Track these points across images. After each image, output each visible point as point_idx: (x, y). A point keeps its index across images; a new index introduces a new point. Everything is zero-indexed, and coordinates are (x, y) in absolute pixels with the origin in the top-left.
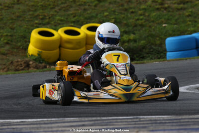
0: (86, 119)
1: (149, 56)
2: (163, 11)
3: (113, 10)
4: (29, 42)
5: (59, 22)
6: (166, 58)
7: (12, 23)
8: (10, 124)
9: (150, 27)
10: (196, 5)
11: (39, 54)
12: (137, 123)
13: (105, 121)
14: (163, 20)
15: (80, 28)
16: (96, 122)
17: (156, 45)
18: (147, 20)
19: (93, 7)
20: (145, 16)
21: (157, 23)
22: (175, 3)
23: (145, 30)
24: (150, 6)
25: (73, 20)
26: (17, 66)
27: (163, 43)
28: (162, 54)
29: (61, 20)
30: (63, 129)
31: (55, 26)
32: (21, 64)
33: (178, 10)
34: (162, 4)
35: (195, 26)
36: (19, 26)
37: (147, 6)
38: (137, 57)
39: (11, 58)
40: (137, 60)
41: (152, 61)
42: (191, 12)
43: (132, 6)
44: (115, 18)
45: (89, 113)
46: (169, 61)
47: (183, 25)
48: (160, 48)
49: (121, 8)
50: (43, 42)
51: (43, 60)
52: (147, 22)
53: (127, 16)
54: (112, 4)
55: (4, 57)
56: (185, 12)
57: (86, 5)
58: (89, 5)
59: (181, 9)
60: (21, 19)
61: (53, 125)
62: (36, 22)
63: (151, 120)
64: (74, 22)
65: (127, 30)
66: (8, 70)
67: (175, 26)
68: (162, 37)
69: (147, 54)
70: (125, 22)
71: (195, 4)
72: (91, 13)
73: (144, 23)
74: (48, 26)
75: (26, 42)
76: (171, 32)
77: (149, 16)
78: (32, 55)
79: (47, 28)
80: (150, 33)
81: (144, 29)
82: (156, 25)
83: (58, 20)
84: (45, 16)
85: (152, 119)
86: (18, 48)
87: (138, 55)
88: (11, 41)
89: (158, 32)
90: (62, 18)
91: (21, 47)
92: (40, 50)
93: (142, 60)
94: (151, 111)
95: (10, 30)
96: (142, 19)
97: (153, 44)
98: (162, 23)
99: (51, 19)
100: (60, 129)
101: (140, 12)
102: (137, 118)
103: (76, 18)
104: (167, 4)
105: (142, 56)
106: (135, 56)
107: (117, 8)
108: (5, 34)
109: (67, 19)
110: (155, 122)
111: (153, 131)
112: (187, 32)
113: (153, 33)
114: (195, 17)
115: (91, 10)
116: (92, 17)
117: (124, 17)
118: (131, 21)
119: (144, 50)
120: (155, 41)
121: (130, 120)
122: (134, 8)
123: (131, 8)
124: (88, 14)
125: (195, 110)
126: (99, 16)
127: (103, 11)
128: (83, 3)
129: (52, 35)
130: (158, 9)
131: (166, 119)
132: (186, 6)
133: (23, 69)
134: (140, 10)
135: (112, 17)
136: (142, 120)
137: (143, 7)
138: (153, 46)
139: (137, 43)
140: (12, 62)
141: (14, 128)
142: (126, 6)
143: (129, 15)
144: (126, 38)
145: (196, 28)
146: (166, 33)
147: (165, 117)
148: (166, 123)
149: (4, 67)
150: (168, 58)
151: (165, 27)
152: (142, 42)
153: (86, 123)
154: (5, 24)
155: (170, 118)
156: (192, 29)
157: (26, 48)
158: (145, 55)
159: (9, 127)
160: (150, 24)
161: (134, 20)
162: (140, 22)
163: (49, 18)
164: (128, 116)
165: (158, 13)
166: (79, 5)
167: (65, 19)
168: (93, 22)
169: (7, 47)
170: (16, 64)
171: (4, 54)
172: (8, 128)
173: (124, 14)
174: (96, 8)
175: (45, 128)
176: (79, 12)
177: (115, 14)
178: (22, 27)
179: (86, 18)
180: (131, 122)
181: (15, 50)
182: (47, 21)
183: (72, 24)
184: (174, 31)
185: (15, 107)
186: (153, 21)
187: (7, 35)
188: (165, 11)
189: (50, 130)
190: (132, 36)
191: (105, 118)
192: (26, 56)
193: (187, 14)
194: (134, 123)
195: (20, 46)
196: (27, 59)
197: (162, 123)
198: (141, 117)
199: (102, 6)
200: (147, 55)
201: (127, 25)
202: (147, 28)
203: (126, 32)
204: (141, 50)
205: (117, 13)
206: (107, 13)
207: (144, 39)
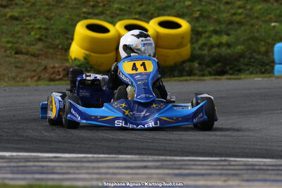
0: (151, 158)
1: (249, 70)
2: (272, 4)
4: (72, 39)
5: (118, 12)
6: (273, 73)
7: (48, 10)
8: (37, 160)
9: (252, 26)
11: (85, 58)
12: (225, 167)
13: (177, 163)
14: (272, 16)
15: (148, 22)
16: (165, 163)
18: (247, 15)
20: (246, 10)
21: (263, 21)
23: (245, 31)
25: (139, 9)
26: (52, 74)
28: (268, 67)
29: (121, 10)
30: (116, 171)
31: (112, 17)
32: (58, 72)
36: (59, 15)
38: (231, 69)
39: (44, 62)
40: (231, 74)
41: (253, 76)
44: (200, 10)
45: (154, 150)
46: (278, 77)
48: (265, 58)
50: (93, 40)
51: (91, 67)
52: (248, 19)
53: (219, 7)
55: (34, 59)
60: (62, 5)
61: (101, 165)
62: (84, 10)
63: (246, 165)
64: (139, 13)
65: (218, 28)
66: (39, 79)
68: (270, 41)
69: (247, 65)
70: (215, 17)
73: (243, 20)
74: (102, 17)
75: (67, 39)
77: (251, 9)
78: (75, 59)
79: (100, 20)
80: (251, 34)
81: (243, 28)
82: (261, 23)
83: (116, 10)
84: (98, 3)
85: (248, 163)
86: (56, 47)
87: (231, 66)
88: (46, 37)
89: (263, 34)
90: (123, 7)
91: (60, 47)
92: (87, 53)
93: (237, 75)
94: (247, 150)
95: (45, 20)
96: (240, 14)
97: (254, 51)
98: (271, 20)
99: (107, 7)
100: (111, 171)
101: (239, 3)
102: (226, 160)
103: (144, 7)
105: (237, 68)
106: (228, 68)
108: (37, 26)
109: (129, 8)
110: (252, 168)
111: (248, 181)
113: (257, 35)
116: (167, 7)
117: (214, 10)
118: (225, 15)
119: (242, 60)
120: (258, 48)
121: (215, 163)
124: (160, 2)
126: (177, 6)
129: (106, 30)
131: (267, 163)
133: (60, 79)
135: (196, 9)
136: (232, 163)
138: (254, 54)
139: (232, 49)
140: (45, 68)
141: (43, 167)
143: (222, 7)
144: (216, 40)
146: (275, 36)
147: (268, 161)
148: (267, 170)
149: (33, 74)
150: (276, 73)
151: (274, 26)
152: (239, 47)
153: (150, 164)
154: (38, 11)
155: (274, 163)
157: (67, 49)
158: (243, 67)
159: (36, 164)
160: (253, 21)
161: (228, 15)
162: (237, 18)
163: (104, 5)
164: (212, 156)
165: (265, 6)
167: (127, 9)
168: (169, 15)
169: (40, 45)
170: (51, 71)
171: (34, 55)
172: (35, 166)
173: (215, 5)
175: (88, 168)
177: (201, 5)
178: (63, 16)
179: (158, 8)
180: (216, 165)
181: (51, 50)
182: (100, 9)
183: (137, 16)
185: (46, 134)
186: (257, 18)
187: (40, 28)
188: (275, 4)
189: (96, 171)
190: (225, 39)
191: (178, 158)
192: (67, 60)
194: (221, 167)
195: (58, 45)
196: (67, 64)
197: (263, 169)
198: (232, 159)
200: (246, 68)
201: (218, 21)
202: (247, 27)
203: (216, 32)
204: (237, 60)
205: (204, 3)
206: (190, 3)
207: (243, 43)
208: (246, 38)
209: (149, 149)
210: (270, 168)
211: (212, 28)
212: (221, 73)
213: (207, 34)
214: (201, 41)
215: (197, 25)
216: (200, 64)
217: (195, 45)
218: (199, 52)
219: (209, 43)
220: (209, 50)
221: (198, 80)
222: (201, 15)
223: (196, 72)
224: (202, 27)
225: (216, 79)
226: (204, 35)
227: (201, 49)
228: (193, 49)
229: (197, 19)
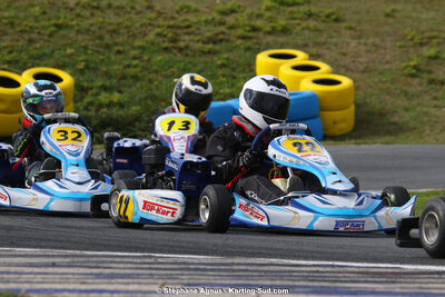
0: (56, 252)
2: (175, 54)
3: (83, 44)
9: (150, 81)
10: (236, 47)
12: (152, 266)
13: (91, 259)
14: (175, 70)
15: (20, 74)
16: (76, 259)
18: (144, 68)
19: (46, 37)
20: (142, 61)
21: (163, 76)
22: (198, 41)
23: (142, 87)
24: (152, 44)
25: (8, 58)
30: (19, 269)
33: (204, 53)
34: (174, 40)
35: (233, 86)
37: (147, 42)
42: (227, 59)
43: (119, 40)
44: (86, 61)
49: (98, 41)
52: (145, 73)
53: (109, 58)
54: (82, 33)
56: (215, 58)
57: (33, 32)
58: (39, 33)
59: (209, 52)
63: (176, 263)
64: (9, 62)
65: (107, 83)
69: (143, 130)
70: (105, 69)
72: (41, 48)
73: (140, 74)
77: (149, 60)
80: (149, 92)
81: (138, 85)
82: (160, 78)
85: (179, 261)
89: (164, 92)
96: (135, 67)
98: (173, 76)
100: (13, 269)
101: (134, 53)
102: (150, 257)
103: (14, 55)
104: (184, 41)
107: (91, 43)
110: (185, 267)
111: (190, 285)
112: (218, 96)
113: (157, 93)
114: (234, 69)
115: (42, 42)
116: (44, 55)
117: (103, 60)
118: (116, 67)
119: (137, 123)
122: (123, 45)
123: (117, 44)
124: (36, 49)
125: (252, 248)
126: (56, 55)
127: (65, 46)
128: (27, 28)
130: (166, 49)
131: (203, 261)
132: (217, 47)
134: (133, 48)
135: (82, 58)
136: (160, 260)
137: (139, 43)
139: (126, 110)
142: (107, 39)
143: (113, 58)
144: (106, 98)
147: (202, 258)
148: (206, 270)
152: (134, 108)
155: (210, 262)
156: (228, 91)
160: (151, 76)
161: (121, 67)
162: (132, 71)
164: (131, 252)
165: (167, 57)
166: (21, 31)
168: (46, 66)
173: (104, 54)
174: (51, 39)
176: (20, 44)
177: (86, 54)
179: (32, 57)
180: (140, 263)
183: (6, 66)
186: (156, 72)
188: (179, 55)
190: (116, 97)
193: (219, 62)
194: (147, 266)
197: (200, 269)
198: (157, 255)
199: (63, 37)
201: (107, 75)
202: (144, 83)
203: (105, 88)
204: (131, 124)
205: (90, 52)
206: (72, 51)
207: (139, 103)
208: (143, 96)
209: (50, 240)
211: (100, 84)
213: (94, 91)
214: (87, 99)
215: (81, 78)
217: (79, 105)
219: (97, 102)
220: (97, 111)
222: (87, 67)
224: (87, 81)
226: (90, 92)
227: (86, 109)
229: (82, 72)
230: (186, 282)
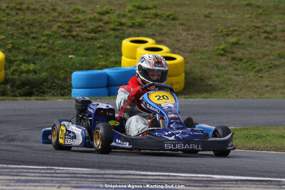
1: (51, 92)
2: (70, 40)
3: (10, 33)
6: (71, 95)
9: (54, 57)
12: (52, 175)
13: (13, 170)
14: (69, 49)
16: (3, 170)
17: (59, 79)
18: (50, 48)
20: (49, 44)
21: (62, 54)
22: (85, 31)
23: (48, 61)
24: (56, 33)
27: (67, 78)
28: (66, 90)
33: (88, 39)
34: (69, 31)
35: (107, 60)
37: (52, 32)
38: (37, 91)
40: (36, 96)
42: (103, 43)
43: (34, 30)
44: (12, 43)
47: (93, 58)
48: (64, 83)
49: (20, 31)
52: (51, 51)
53: (27, 41)
54: (10, 26)
56: (96, 43)
59: (92, 39)
63: (68, 173)
65: (26, 58)
67: (84, 58)
68: (68, 70)
69: (49, 88)
70: (24, 49)
71: (108, 34)
73: (47, 52)
76: (78, 65)
77: (53, 43)
80: (53, 64)
81: (46, 59)
82: (60, 55)
85: (70, 171)
87: (37, 89)
89: (63, 63)
93: (42, 96)
94: (65, 160)
96: (44, 47)
97: (56, 78)
98: (68, 53)
101: (43, 38)
102: (52, 169)
104: (76, 31)
105: (42, 91)
106: (34, 90)
107: (16, 32)
110: (74, 176)
111: (76, 187)
112: (97, 67)
113: (58, 64)
114: (108, 50)
117: (23, 43)
118: (32, 48)
119: (45, 84)
120: (58, 74)
121: (44, 171)
122: (37, 33)
123: (33, 33)
130: (64, 37)
132: (97, 35)
134: (43, 36)
135: (10, 42)
136: (57, 171)
137: (47, 32)
138: (55, 80)
139: (38, 75)
142: (26, 30)
143: (30, 41)
144: (25, 67)
145: (108, 63)
146: (72, 66)
147: (85, 170)
148: (87, 178)
150: (73, 95)
151: (71, 58)
152: (43, 74)
155: (93, 172)
156: (103, 63)
158: (46, 90)
160: (55, 53)
161: (35, 47)
162: (42, 50)
165: (64, 41)
173: (24, 39)
177: (13, 39)
180: (45, 173)
184: (82, 64)
186: (58, 51)
188: (72, 40)
190: (32, 67)
191: (13, 166)
193: (98, 45)
194: (50, 175)
197: (84, 177)
198: (56, 168)
200: (49, 90)
201: (26, 52)
202: (50, 58)
203: (25, 61)
204: (42, 84)
205: (15, 38)
206: (4, 37)
207: (47, 71)
208: (49, 66)
210: (89, 176)
211: (21, 58)
212: (29, 94)
213: (17, 63)
214: (14, 68)
215: (10, 55)
216: (12, 86)
217: (8, 71)
218: (11, 77)
219: (19, 70)
220: (19, 75)
221: (12, 100)
222: (13, 47)
223: (9, 93)
224: (13, 56)
225: (26, 99)
226: (15, 63)
227: (12, 74)
228: (7, 74)
229: (10, 50)
230: (74, 185)
